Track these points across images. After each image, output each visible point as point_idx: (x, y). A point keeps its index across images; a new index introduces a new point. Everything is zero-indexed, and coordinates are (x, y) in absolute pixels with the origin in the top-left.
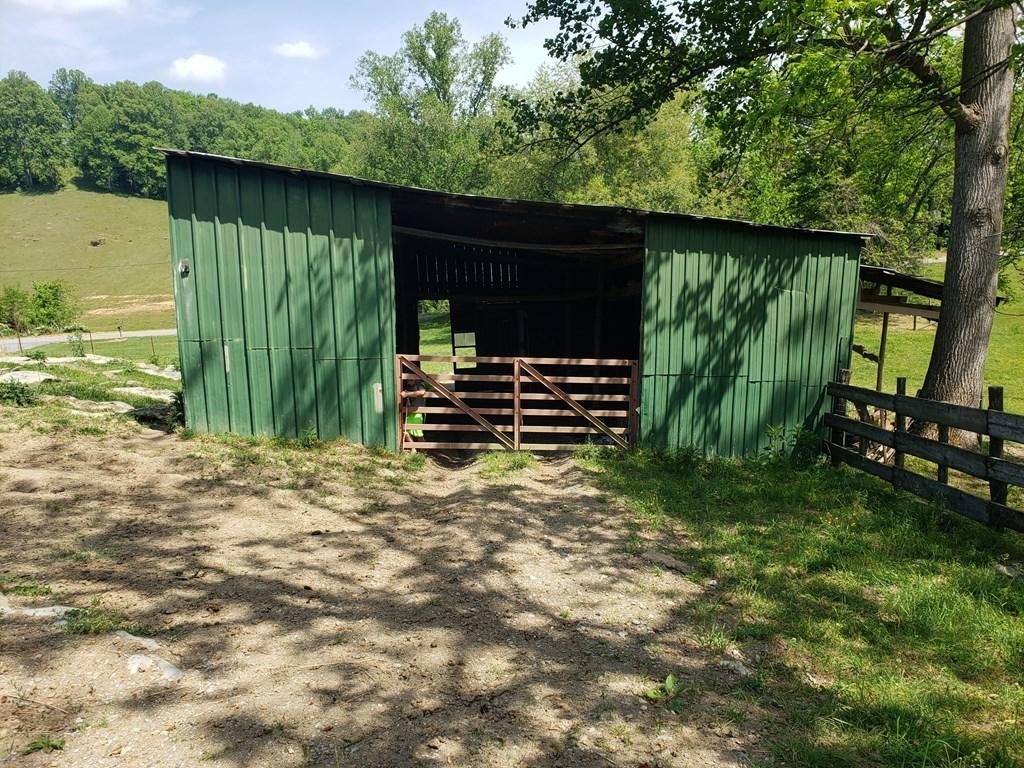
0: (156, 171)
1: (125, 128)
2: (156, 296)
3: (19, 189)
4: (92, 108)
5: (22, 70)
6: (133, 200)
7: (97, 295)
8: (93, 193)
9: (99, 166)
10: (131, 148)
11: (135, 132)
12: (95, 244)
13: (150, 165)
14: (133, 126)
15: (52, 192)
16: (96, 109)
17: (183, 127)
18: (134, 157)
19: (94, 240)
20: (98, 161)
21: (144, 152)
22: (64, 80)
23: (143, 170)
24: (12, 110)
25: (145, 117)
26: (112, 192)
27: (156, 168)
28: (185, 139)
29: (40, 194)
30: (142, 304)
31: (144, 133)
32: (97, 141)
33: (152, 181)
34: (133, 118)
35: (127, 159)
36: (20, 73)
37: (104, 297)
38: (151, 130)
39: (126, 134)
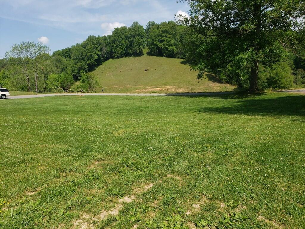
0: (168, 48)
1: (161, 35)
2: (156, 86)
3: (133, 56)
4: (153, 30)
5: (137, 21)
6: (161, 58)
7: (141, 85)
8: (151, 56)
9: (153, 48)
10: (162, 41)
11: (164, 36)
12: (146, 70)
13: (166, 46)
14: (163, 35)
15: (140, 56)
16: (154, 31)
17: (178, 34)
18: (162, 44)
19: (146, 69)
20: (153, 46)
21: (165, 42)
22: (150, 25)
23: (164, 48)
24: (133, 33)
25: (167, 32)
26: (155, 56)
27: (168, 47)
28: (178, 38)
29: (137, 57)
30: (151, 88)
31: (166, 37)
32: (153, 40)
33: (167, 52)
34: (163, 32)
35: (160, 45)
36: (136, 22)
37: (142, 86)
38: (169, 36)
39: (161, 37)
